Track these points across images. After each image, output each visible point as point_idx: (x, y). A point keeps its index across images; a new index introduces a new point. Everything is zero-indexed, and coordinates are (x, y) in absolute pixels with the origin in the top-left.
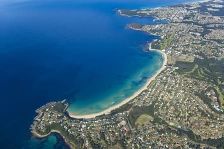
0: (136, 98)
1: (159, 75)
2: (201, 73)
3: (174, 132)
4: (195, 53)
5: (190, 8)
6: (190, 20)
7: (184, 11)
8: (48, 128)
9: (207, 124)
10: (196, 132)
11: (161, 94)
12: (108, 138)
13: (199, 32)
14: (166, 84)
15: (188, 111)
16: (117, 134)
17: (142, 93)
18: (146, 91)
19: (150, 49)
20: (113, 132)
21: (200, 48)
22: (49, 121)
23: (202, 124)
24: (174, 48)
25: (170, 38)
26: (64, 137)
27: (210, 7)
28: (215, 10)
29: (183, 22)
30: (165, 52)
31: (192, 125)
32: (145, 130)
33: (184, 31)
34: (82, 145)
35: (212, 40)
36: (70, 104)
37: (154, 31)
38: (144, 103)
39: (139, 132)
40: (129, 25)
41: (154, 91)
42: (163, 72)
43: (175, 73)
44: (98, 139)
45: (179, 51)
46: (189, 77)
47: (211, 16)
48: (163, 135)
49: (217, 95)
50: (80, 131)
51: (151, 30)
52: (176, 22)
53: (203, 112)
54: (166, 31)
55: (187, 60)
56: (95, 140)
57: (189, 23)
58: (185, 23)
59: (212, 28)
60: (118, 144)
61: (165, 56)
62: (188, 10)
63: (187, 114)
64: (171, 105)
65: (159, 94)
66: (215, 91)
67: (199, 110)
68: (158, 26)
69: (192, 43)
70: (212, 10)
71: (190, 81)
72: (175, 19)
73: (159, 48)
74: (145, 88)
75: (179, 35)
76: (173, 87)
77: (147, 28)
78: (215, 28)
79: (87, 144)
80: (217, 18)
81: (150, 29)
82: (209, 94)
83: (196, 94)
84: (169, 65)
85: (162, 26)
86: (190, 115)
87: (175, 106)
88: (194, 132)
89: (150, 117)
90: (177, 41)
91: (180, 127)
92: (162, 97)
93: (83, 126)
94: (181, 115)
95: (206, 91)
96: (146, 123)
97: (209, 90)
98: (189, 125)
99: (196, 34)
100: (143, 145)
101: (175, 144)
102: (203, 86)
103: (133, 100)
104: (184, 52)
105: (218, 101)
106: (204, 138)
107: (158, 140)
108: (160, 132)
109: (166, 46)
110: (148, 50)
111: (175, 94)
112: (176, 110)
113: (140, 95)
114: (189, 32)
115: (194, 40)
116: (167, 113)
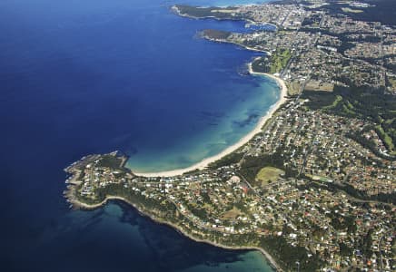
0: (246, 144)
1: (278, 111)
2: (349, 108)
3: (324, 188)
4: (333, 78)
5: (310, 7)
6: (315, 26)
7: (301, 12)
8: (101, 193)
9: (373, 174)
10: (358, 186)
11: (289, 138)
12: (216, 200)
13: (334, 47)
14: (293, 123)
15: (339, 159)
16: (228, 194)
17: (254, 137)
18: (261, 134)
19: (251, 72)
20: (221, 192)
21: (340, 71)
22: (99, 182)
23: (366, 175)
24: (294, 70)
25: (284, 55)
26: (134, 205)
27: (347, 6)
28: (356, 11)
29: (301, 30)
30: (280, 77)
31: (349, 177)
32: (275, 188)
33: (307, 44)
34: (175, 212)
35: (359, 58)
36: (128, 157)
37: (253, 43)
38: (262, 151)
39: (266, 191)
40: (202, 33)
41: (275, 133)
42: (283, 106)
43: (305, 108)
44: (199, 202)
45: (304, 75)
46: (330, 114)
47: (351, 21)
48: (307, 191)
49: (381, 137)
50: (165, 193)
51: (245, 42)
52: (288, 30)
53: (363, 159)
54: (275, 44)
55: (322, 89)
56: (194, 204)
57: (314, 31)
58: (307, 30)
59: (355, 40)
60: (235, 208)
61: (281, 82)
62: (307, 9)
63: (339, 164)
64: (309, 153)
65: (285, 138)
66: (377, 131)
67: (358, 157)
68: (256, 35)
69: (326, 63)
70: (350, 10)
71: (333, 119)
72: (286, 24)
73: (267, 70)
74: (258, 130)
75: (299, 49)
76: (306, 127)
77: (237, 38)
78: (360, 40)
79: (183, 210)
80: (361, 24)
81: (243, 40)
82: (368, 136)
83: (348, 136)
84: (291, 97)
85: (264, 36)
86: (344, 164)
87: (317, 153)
88: (356, 187)
89: (278, 170)
90: (298, 60)
91: (331, 181)
92: (291, 141)
93: (167, 186)
94: (330, 165)
95: (363, 132)
96: (273, 179)
97: (367, 130)
98: (345, 178)
99: (330, 48)
100: (278, 207)
101: (329, 202)
102: (356, 125)
103: (242, 147)
104: (314, 77)
105: (385, 144)
106: (372, 193)
107: (302, 198)
108: (302, 188)
109: (280, 67)
110: (249, 74)
111: (313, 137)
112: (320, 159)
113: (252, 140)
114: (316, 46)
115: (327, 58)
116: (305, 164)
